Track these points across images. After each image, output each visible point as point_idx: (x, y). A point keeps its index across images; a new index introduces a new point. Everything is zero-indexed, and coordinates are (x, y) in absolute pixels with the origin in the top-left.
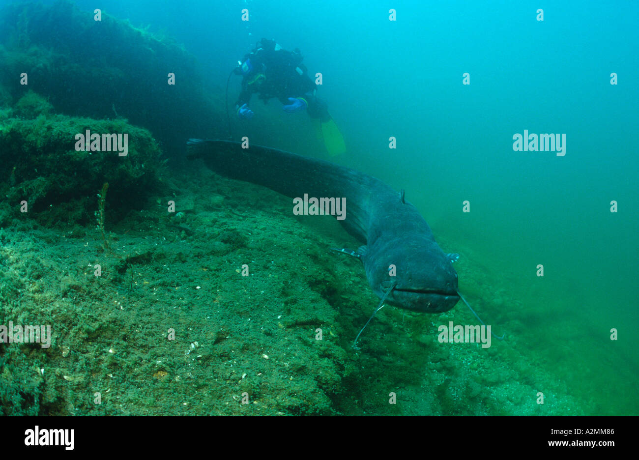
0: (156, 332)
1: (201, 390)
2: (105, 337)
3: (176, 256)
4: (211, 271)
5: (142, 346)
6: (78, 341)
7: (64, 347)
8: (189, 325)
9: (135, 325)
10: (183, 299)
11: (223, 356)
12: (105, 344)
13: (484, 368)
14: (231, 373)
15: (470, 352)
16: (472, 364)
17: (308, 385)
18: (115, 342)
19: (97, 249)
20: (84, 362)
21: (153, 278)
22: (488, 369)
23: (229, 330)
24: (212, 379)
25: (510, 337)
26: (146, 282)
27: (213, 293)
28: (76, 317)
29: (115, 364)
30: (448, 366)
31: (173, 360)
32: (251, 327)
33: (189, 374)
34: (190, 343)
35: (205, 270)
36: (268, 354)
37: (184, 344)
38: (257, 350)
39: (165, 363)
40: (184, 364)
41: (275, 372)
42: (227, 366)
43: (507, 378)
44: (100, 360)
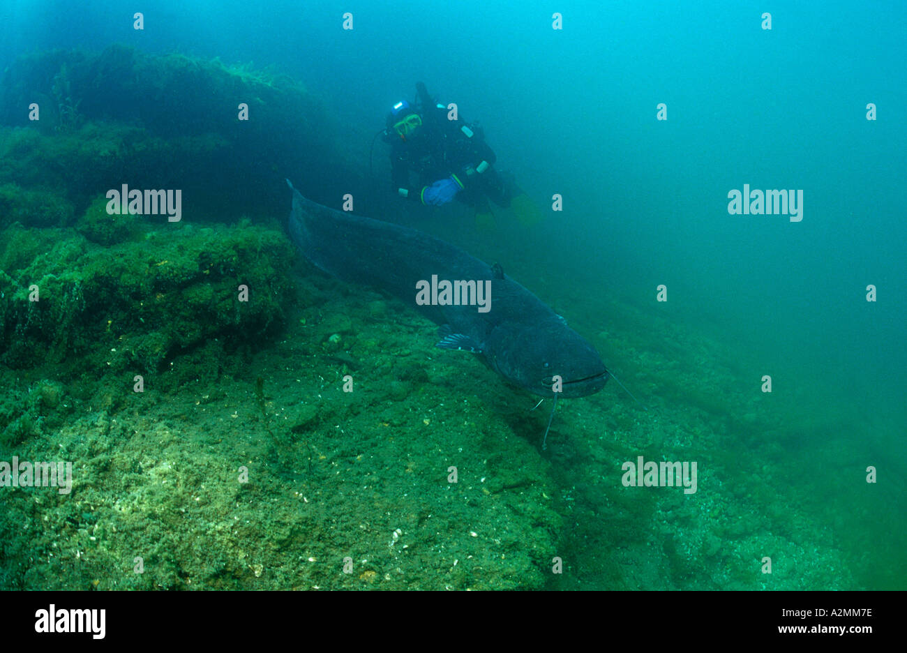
0: (353, 525)
1: (412, 584)
2: (297, 542)
3: (346, 409)
4: (395, 426)
5: (341, 545)
6: (270, 554)
7: (256, 566)
8: (387, 510)
9: (328, 521)
10: (371, 474)
11: (430, 541)
12: (299, 551)
13: (727, 515)
14: (440, 561)
15: (710, 494)
16: (713, 510)
17: (522, 564)
18: (310, 546)
19: (250, 419)
20: (283, 578)
21: (329, 448)
22: (732, 517)
23: (431, 508)
24: (421, 570)
25: (764, 468)
26: (323, 457)
27: (403, 458)
28: (261, 526)
29: (318, 573)
30: (682, 515)
31: (378, 556)
32: (452, 498)
33: (399, 570)
34: (393, 531)
35: (387, 425)
36: (475, 530)
37: (385, 534)
38: (464, 527)
39: (371, 562)
40: (390, 558)
41: (485, 551)
42: (435, 553)
43: (756, 528)
44: (300, 572)
